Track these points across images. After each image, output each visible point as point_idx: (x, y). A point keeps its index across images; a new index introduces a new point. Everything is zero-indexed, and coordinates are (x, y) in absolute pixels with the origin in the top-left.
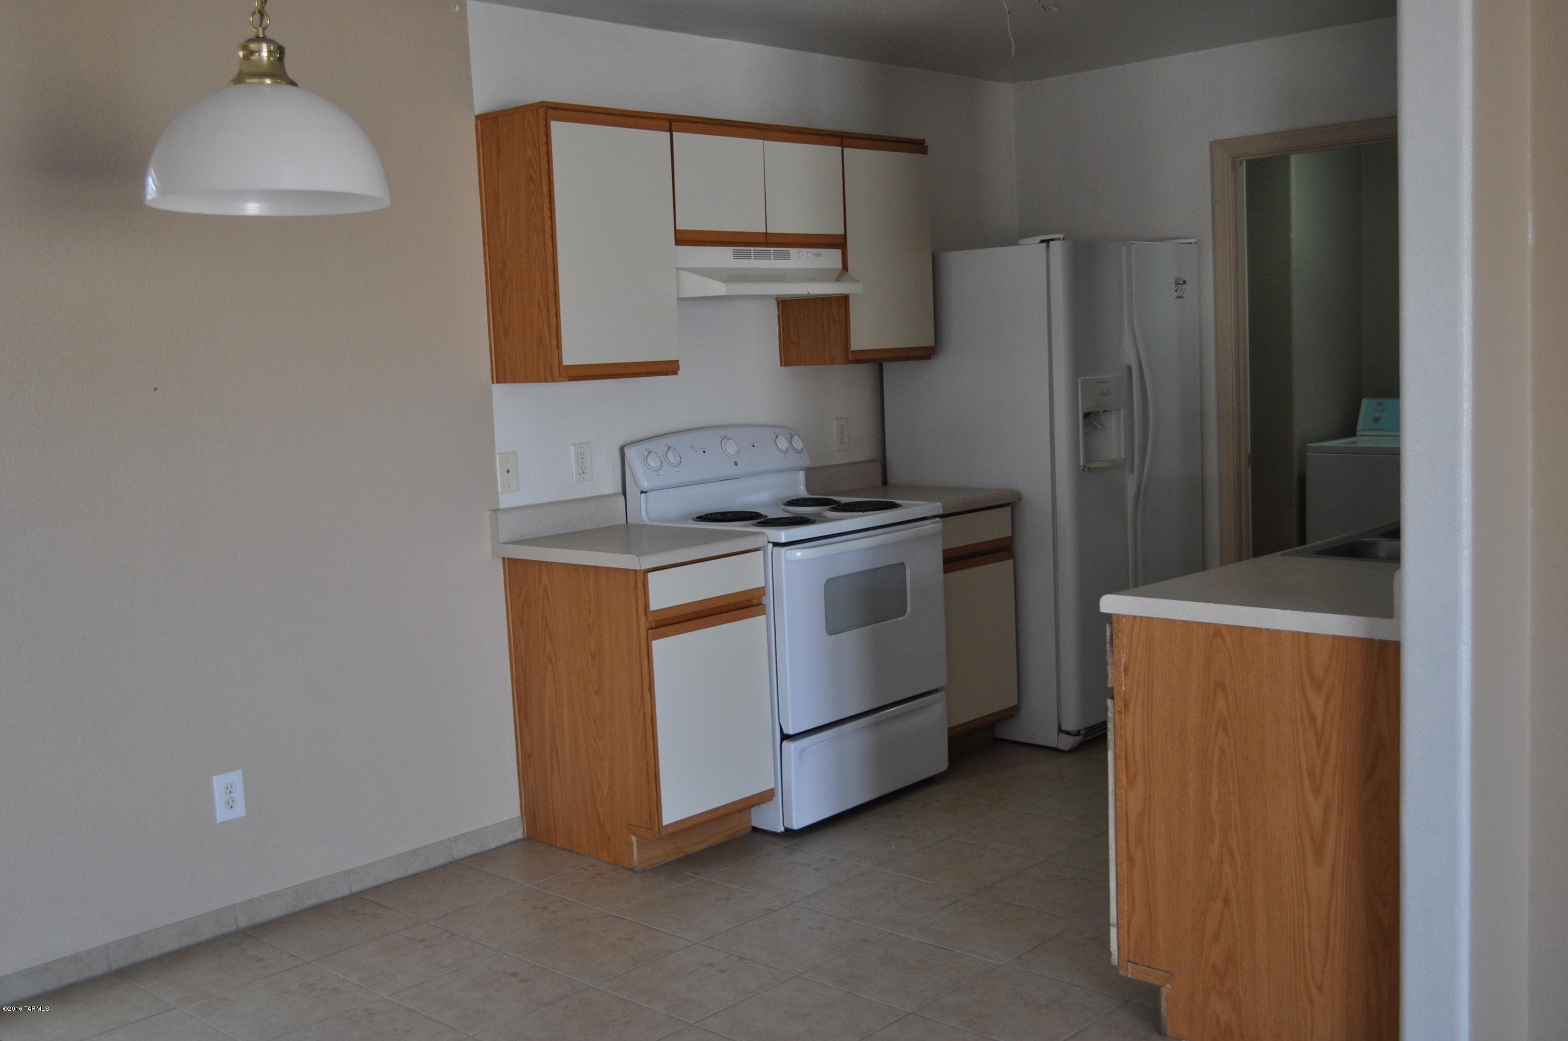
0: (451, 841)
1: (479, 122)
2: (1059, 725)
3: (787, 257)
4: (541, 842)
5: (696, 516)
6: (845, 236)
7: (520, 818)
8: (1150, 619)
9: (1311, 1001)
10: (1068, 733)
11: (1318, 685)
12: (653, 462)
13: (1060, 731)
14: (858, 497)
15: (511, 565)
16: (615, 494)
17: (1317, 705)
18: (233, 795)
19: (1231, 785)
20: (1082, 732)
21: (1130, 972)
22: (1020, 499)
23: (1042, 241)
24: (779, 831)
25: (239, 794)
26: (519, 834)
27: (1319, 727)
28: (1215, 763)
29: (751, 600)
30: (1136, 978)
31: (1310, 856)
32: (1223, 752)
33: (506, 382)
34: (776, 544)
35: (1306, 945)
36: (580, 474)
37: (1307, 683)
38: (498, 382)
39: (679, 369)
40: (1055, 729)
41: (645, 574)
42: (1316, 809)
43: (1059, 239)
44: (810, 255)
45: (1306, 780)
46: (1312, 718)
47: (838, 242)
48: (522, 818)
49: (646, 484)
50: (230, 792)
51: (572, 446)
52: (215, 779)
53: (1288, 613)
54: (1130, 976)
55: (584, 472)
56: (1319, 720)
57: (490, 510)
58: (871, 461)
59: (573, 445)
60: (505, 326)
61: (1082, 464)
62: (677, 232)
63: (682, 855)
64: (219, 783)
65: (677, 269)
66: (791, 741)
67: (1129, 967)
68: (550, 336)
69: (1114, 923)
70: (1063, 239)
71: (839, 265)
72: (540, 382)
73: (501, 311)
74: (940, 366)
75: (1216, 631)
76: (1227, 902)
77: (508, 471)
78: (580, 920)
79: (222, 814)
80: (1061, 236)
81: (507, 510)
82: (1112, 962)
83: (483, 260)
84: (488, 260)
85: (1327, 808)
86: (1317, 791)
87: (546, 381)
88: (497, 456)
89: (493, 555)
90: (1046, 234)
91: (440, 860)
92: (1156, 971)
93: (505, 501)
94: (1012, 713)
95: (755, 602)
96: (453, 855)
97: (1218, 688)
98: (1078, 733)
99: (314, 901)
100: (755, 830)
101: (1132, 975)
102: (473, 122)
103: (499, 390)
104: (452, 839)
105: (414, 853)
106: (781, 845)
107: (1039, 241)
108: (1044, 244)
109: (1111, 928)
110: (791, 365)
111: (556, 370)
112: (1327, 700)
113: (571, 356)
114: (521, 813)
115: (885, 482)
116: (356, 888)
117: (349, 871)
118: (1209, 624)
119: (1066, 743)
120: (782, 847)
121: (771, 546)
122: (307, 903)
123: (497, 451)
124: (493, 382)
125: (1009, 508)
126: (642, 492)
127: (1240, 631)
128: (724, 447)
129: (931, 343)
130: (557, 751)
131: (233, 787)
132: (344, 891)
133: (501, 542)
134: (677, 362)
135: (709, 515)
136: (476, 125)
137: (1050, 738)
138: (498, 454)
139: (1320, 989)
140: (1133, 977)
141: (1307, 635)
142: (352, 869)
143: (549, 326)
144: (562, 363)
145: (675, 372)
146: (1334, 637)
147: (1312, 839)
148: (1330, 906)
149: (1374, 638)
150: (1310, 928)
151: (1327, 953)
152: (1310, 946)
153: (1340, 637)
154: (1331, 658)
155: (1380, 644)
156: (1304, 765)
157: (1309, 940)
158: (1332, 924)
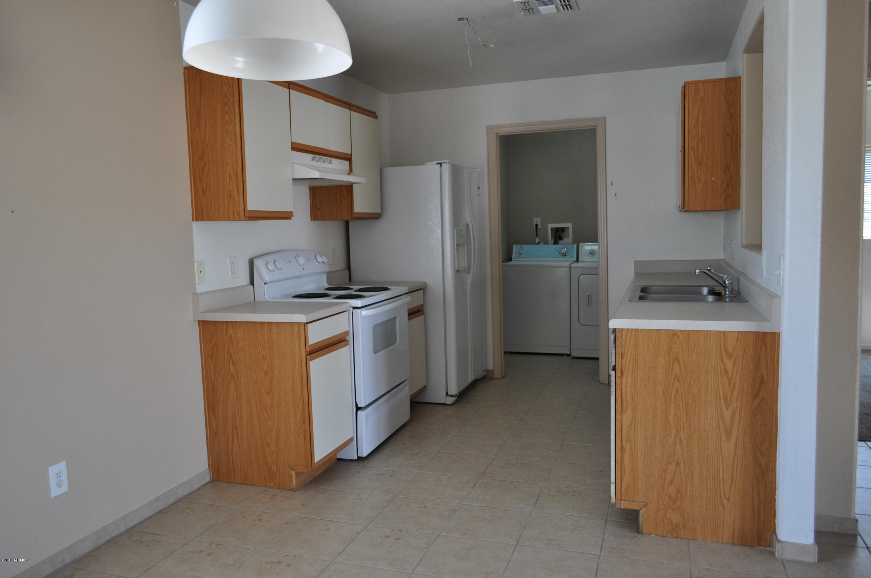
0: (177, 488)
1: (186, 71)
2: (447, 393)
3: (330, 162)
4: (223, 482)
5: (294, 295)
6: (351, 155)
7: (208, 469)
8: (637, 330)
9: (723, 506)
10: (452, 396)
11: (729, 355)
12: (271, 267)
13: (447, 395)
14: (362, 286)
15: (204, 325)
16: (247, 286)
17: (729, 365)
18: (61, 478)
19: (681, 407)
20: (458, 395)
21: (623, 505)
22: (426, 286)
23: (438, 164)
24: (355, 459)
25: (64, 477)
26: (208, 479)
27: (730, 375)
28: (673, 398)
29: (342, 338)
30: (626, 508)
31: (724, 437)
32: (677, 392)
33: (203, 220)
34: (354, 308)
35: (721, 480)
36: (232, 274)
37: (724, 355)
38: (197, 220)
39: (293, 216)
40: (445, 394)
41: (306, 325)
42: (727, 415)
43: (447, 163)
44: (339, 163)
45: (722, 401)
46: (726, 372)
47: (348, 158)
48: (210, 470)
49: (268, 279)
50: (59, 477)
51: (229, 259)
52: (51, 469)
53: (716, 322)
54: (622, 507)
55: (234, 273)
56: (730, 371)
57: (193, 294)
58: (343, 270)
59: (229, 257)
60: (203, 188)
61: (456, 268)
62: (292, 143)
63: (312, 478)
64: (53, 471)
65: (292, 163)
66: (362, 410)
67: (622, 503)
68: (238, 192)
69: (613, 482)
70: (448, 163)
71: (348, 169)
72: (230, 220)
73: (200, 179)
74: (382, 223)
75: (674, 333)
76: (678, 464)
77: (201, 272)
78: (288, 523)
79: (55, 492)
80: (448, 161)
81: (202, 294)
82: (612, 502)
83: (188, 150)
84: (191, 150)
85: (734, 413)
86: (728, 406)
87: (234, 220)
88: (195, 263)
89: (194, 320)
90: (440, 160)
91: (171, 501)
92: (638, 503)
93: (199, 289)
94: (424, 389)
95: (344, 339)
96: (177, 496)
97: (675, 361)
98: (456, 396)
99: (107, 538)
100: (339, 460)
101: (623, 507)
102: (182, 71)
103: (197, 226)
104: (177, 487)
105: (158, 499)
106: (360, 466)
107: (436, 164)
108: (439, 165)
109: (611, 485)
110: (317, 220)
111: (242, 213)
112: (734, 362)
113: (252, 205)
114: (209, 467)
115: (350, 280)
116: (130, 525)
117: (125, 516)
118: (670, 330)
119: (450, 400)
120: (361, 467)
121: (352, 309)
122: (104, 540)
123: (195, 260)
124: (193, 221)
125: (421, 291)
126: (265, 284)
127: (688, 333)
128: (298, 260)
129: (378, 211)
130: (237, 429)
131: (61, 473)
132: (123, 529)
133: (200, 312)
134: (292, 212)
135: (303, 295)
136: (184, 73)
137: (443, 399)
138: (197, 261)
139: (728, 500)
140: (624, 508)
141: (724, 332)
142: (127, 514)
143: (238, 188)
144: (247, 209)
145: (290, 218)
146: (739, 332)
147: (725, 429)
148: (734, 460)
149: (760, 331)
150: (723, 471)
151: (732, 482)
152: (723, 480)
153: (742, 332)
154: (737, 342)
155: (765, 334)
156: (721, 394)
157: (723, 477)
158: (735, 468)
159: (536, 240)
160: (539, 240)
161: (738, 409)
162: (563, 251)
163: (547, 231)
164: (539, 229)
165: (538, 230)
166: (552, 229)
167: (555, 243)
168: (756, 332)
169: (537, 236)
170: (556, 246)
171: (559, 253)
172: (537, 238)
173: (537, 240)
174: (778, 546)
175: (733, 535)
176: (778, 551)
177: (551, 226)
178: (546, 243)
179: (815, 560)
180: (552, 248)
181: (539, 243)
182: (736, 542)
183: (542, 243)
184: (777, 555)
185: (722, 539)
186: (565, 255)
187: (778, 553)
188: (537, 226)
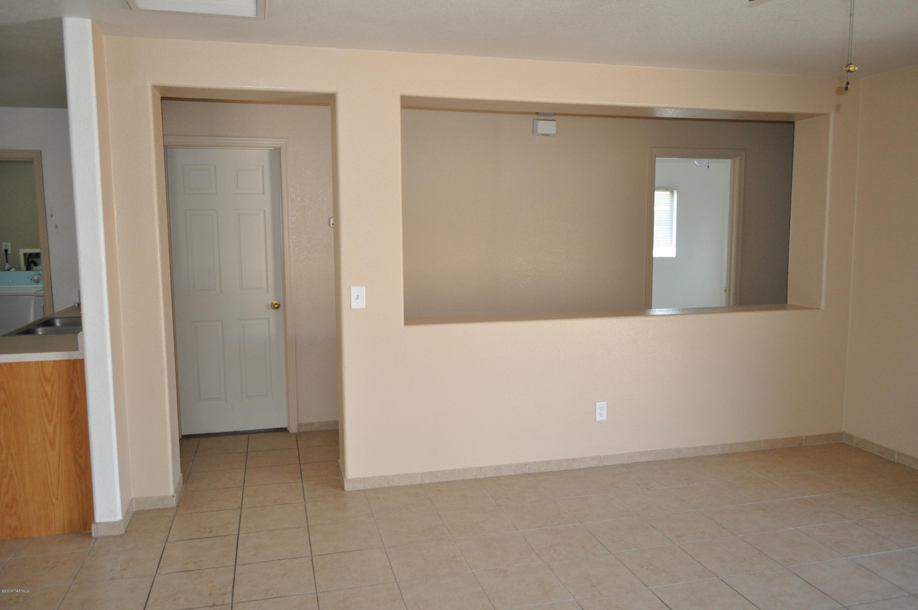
9: (53, 504)
11: (48, 380)
17: (48, 388)
27: (50, 397)
31: (49, 448)
32: (5, 415)
37: (43, 380)
42: (50, 429)
45: (45, 418)
46: (46, 393)
53: (33, 354)
56: (49, 393)
76: (11, 476)
85: (55, 427)
86: (50, 422)
112: (52, 386)
127: (11, 364)
139: (57, 499)
141: (42, 362)
146: (54, 361)
147: (50, 441)
148: (59, 465)
149: (71, 359)
150: (51, 476)
151: (59, 484)
152: (51, 483)
153: (57, 361)
154: (53, 369)
155: (75, 361)
156: (44, 412)
157: (51, 481)
158: (60, 472)
159: (5, 266)
160: (10, 266)
161: (59, 423)
162: (36, 278)
163: (19, 258)
164: (9, 254)
165: (8, 256)
166: (25, 254)
167: (28, 269)
168: (68, 360)
169: (7, 262)
170: (29, 272)
171: (32, 280)
172: (7, 264)
173: (7, 266)
174: (93, 527)
175: (64, 526)
176: (94, 531)
177: (22, 251)
178: (18, 269)
179: (122, 531)
180: (25, 274)
181: (9, 270)
182: (67, 532)
183: (13, 269)
184: (93, 535)
185: (55, 532)
186: (38, 282)
187: (94, 532)
188: (6, 251)
